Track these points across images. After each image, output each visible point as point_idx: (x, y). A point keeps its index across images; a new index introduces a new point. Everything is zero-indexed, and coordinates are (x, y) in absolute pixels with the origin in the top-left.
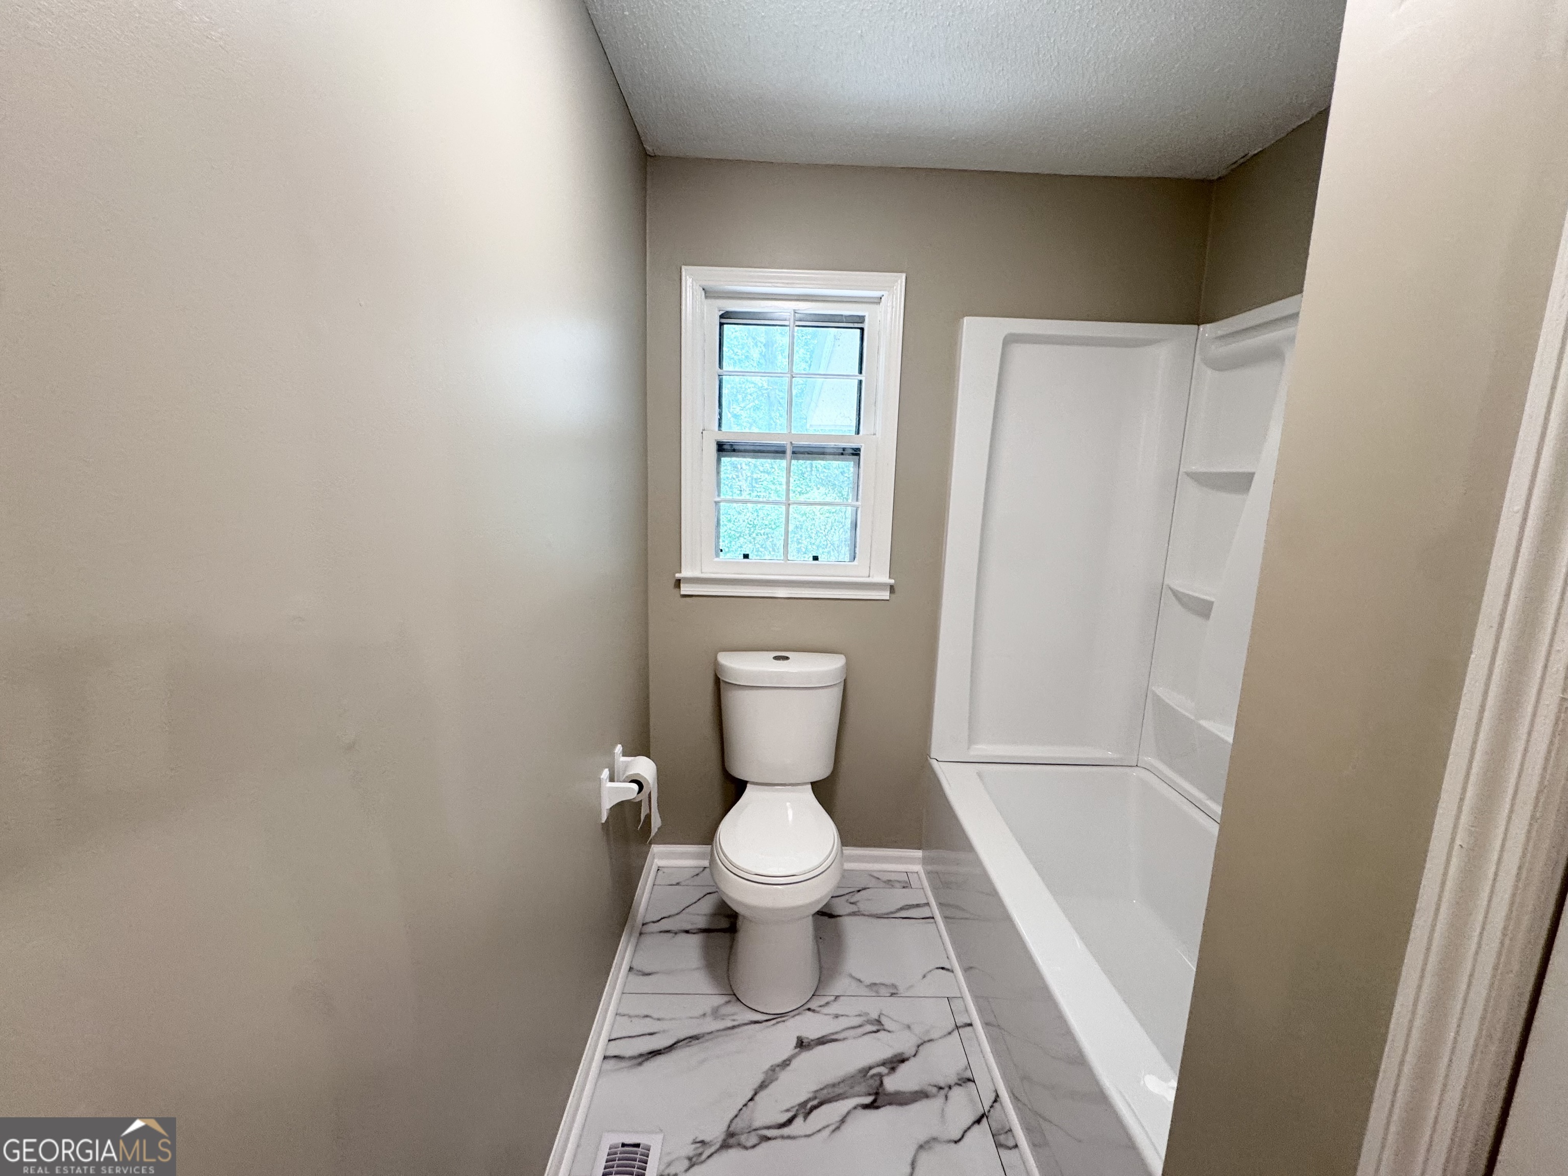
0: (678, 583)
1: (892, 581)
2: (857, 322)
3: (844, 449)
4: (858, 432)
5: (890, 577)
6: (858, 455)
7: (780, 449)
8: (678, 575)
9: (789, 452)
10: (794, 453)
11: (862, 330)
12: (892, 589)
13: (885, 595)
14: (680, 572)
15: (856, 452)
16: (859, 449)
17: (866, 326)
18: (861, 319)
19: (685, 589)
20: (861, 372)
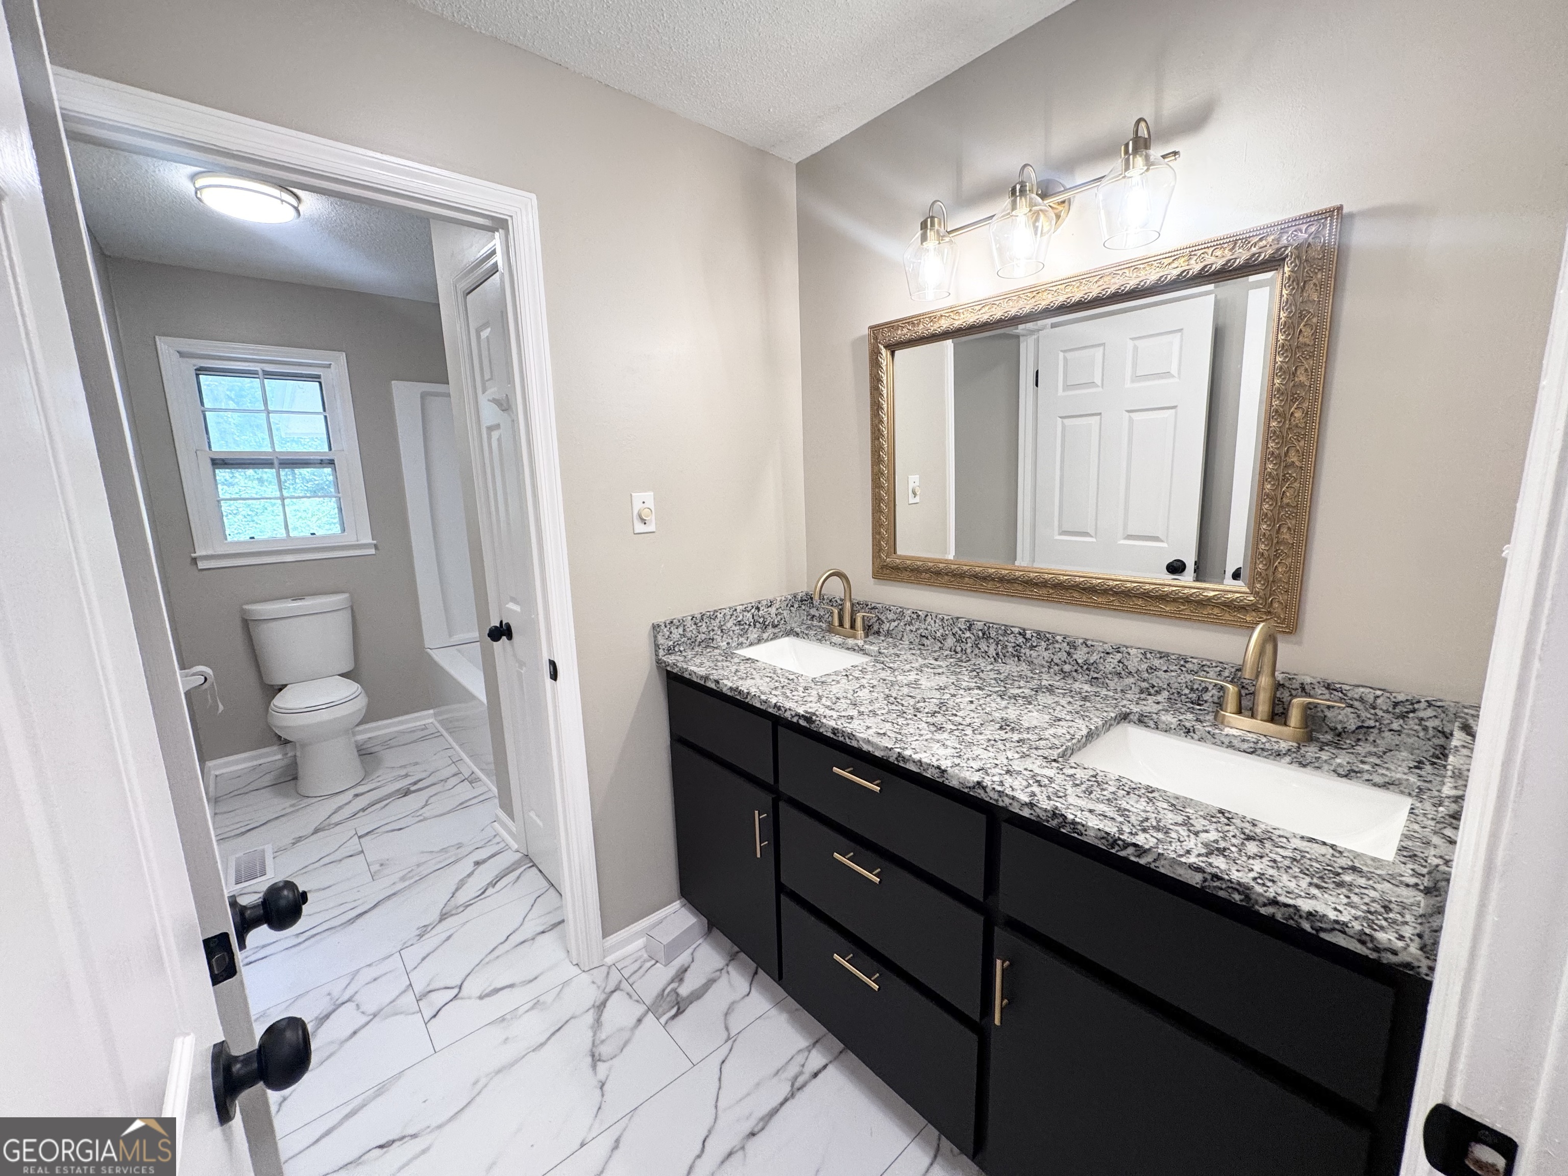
0: (194, 561)
1: (375, 542)
2: (316, 378)
3: (322, 460)
4: (330, 449)
5: (373, 540)
6: (334, 464)
7: (270, 462)
8: (193, 555)
9: (276, 462)
10: (280, 464)
11: (320, 383)
12: (376, 547)
13: (373, 551)
14: (195, 553)
15: (331, 463)
16: (333, 460)
17: (322, 381)
18: (319, 377)
19: (201, 565)
20: (324, 410)
